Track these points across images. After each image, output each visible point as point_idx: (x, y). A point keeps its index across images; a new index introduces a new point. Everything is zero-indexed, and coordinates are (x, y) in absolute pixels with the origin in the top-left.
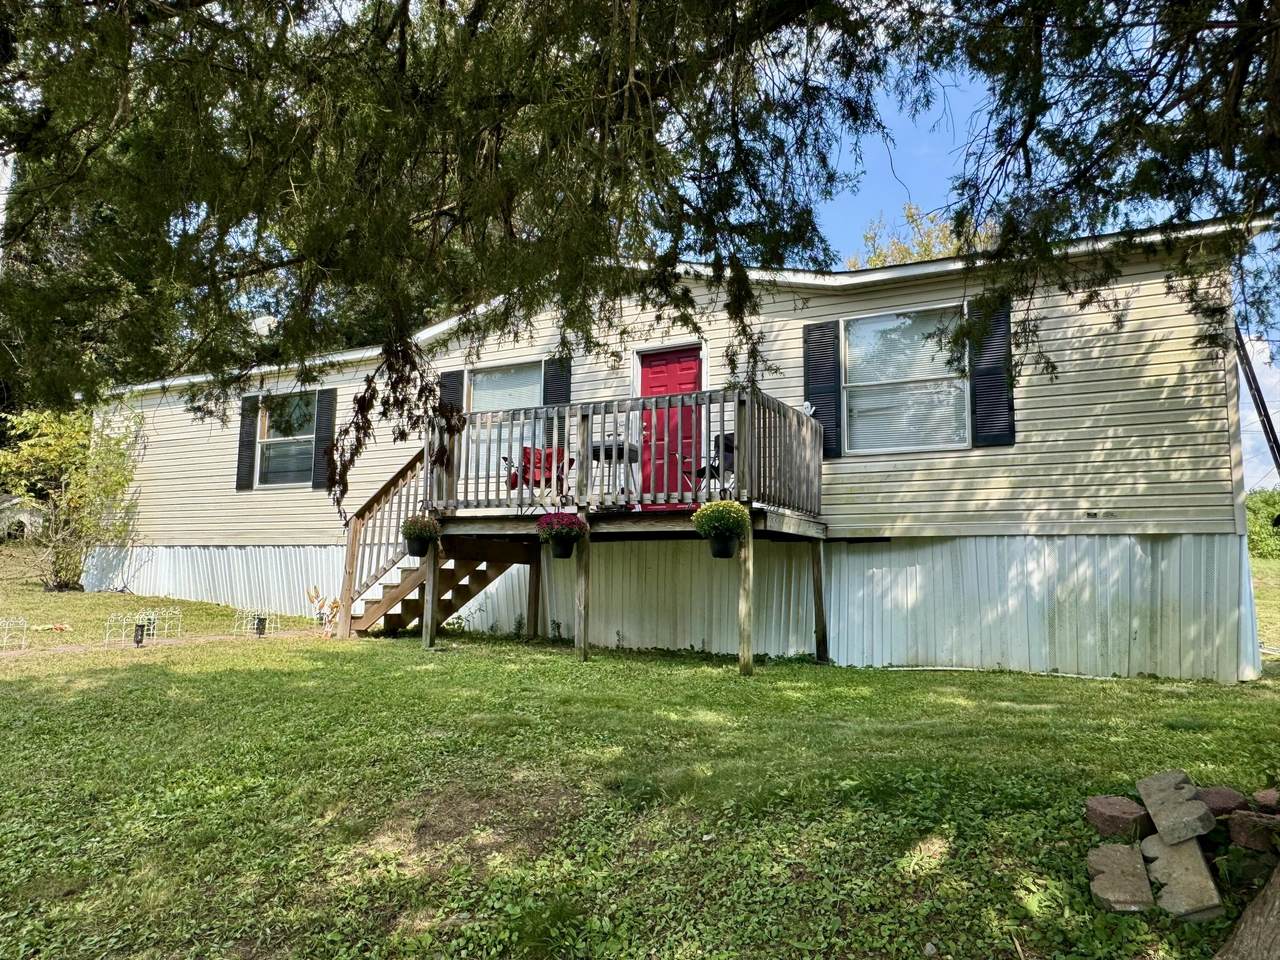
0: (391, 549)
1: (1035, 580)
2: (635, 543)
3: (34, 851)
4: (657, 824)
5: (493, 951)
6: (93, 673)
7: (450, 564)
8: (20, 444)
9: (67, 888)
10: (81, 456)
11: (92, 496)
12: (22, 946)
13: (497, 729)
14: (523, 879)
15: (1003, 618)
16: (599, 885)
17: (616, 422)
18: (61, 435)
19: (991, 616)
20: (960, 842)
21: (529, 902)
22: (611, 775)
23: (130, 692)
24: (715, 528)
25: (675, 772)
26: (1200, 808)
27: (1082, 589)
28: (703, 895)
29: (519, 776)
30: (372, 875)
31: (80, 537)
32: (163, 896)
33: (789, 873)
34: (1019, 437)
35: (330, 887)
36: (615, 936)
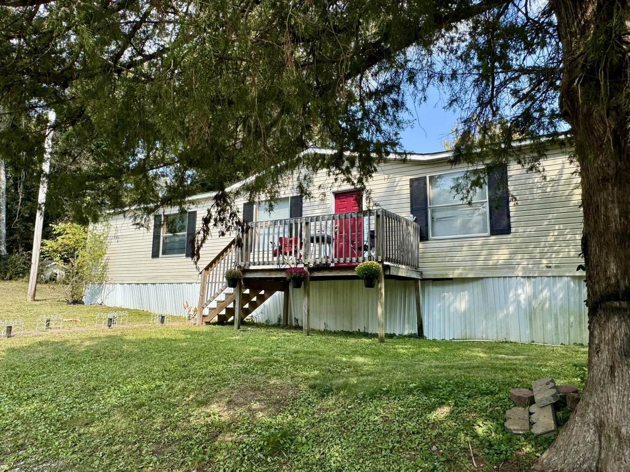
0: (221, 285)
1: (522, 298)
2: (333, 281)
3: (72, 408)
4: (330, 401)
5: (257, 449)
6: (91, 339)
7: (247, 291)
8: (58, 238)
9: (86, 422)
10: (83, 243)
11: (88, 261)
12: (70, 443)
13: (265, 363)
14: (271, 422)
15: (506, 316)
16: (303, 425)
17: (321, 225)
18: (75, 234)
19: (501, 315)
20: (455, 408)
21: (272, 430)
22: (312, 382)
23: (107, 347)
24: (366, 274)
25: (341, 381)
26: (554, 391)
27: (545, 303)
28: (344, 428)
29: (272, 382)
30: (209, 420)
31: (83, 280)
32: (124, 426)
33: (381, 420)
34: (513, 230)
35: (191, 424)
36: (307, 444)
